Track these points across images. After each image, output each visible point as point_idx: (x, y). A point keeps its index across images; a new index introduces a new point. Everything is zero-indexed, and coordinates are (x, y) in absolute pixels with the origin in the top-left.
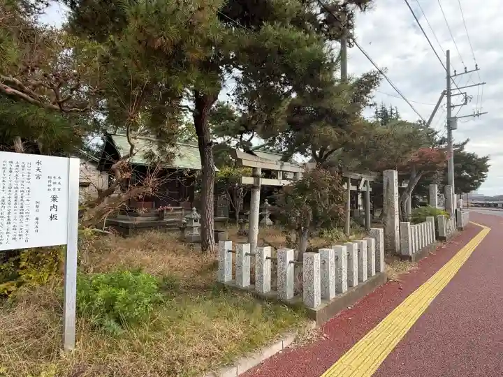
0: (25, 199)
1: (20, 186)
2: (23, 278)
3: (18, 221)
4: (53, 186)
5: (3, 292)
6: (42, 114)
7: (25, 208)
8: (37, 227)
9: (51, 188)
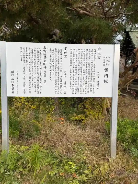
0: (93, 70)
1: (91, 63)
2: (88, 113)
3: (90, 83)
4: (106, 63)
5: (80, 119)
6: (97, 22)
7: (93, 76)
8: (98, 86)
9: (105, 64)
